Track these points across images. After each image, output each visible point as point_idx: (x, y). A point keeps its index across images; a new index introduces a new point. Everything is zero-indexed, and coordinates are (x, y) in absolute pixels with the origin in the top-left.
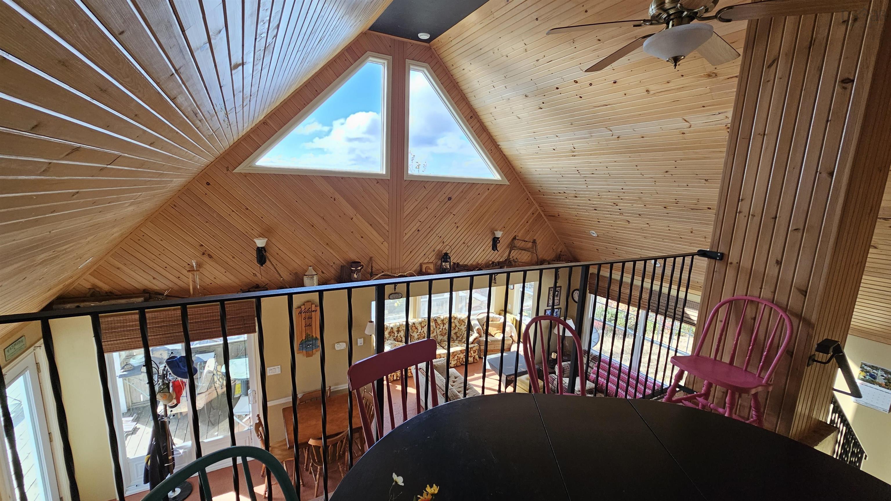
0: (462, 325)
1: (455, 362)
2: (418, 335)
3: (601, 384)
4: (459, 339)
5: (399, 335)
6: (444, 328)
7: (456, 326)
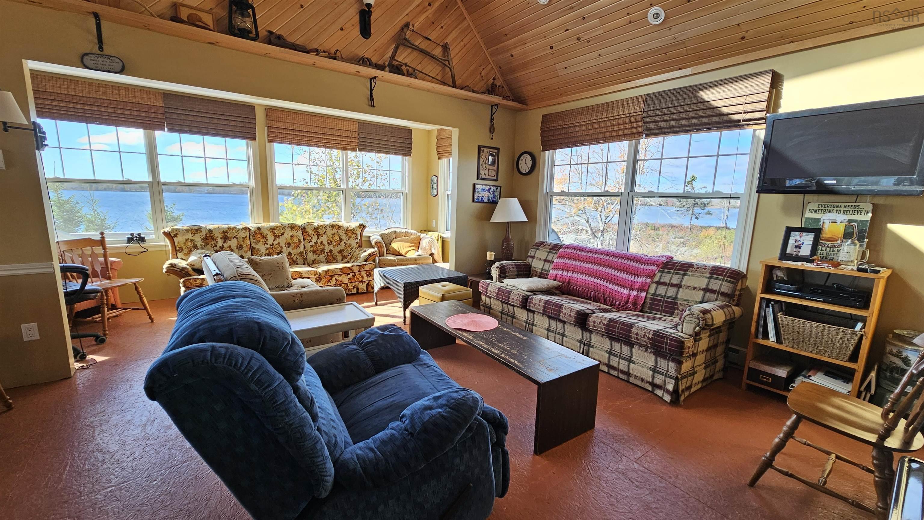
0: (351, 239)
2: (267, 248)
3: (567, 281)
4: (346, 260)
5: (226, 245)
6: (319, 241)
7: (341, 240)
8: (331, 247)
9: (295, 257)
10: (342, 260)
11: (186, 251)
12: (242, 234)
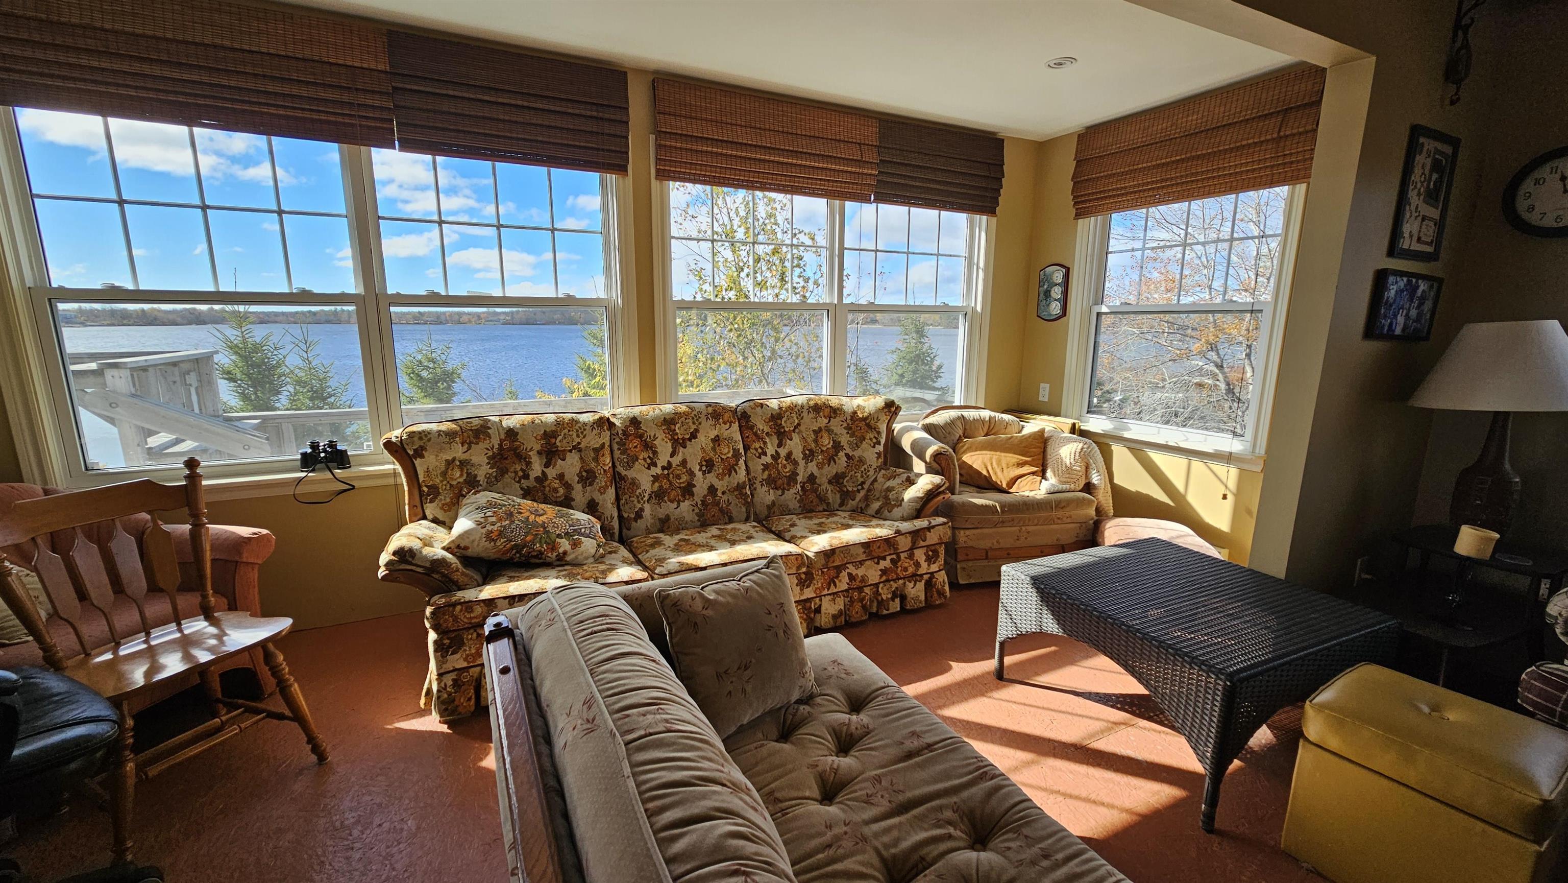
0: (864, 445)
1: (840, 604)
2: (656, 478)
4: (852, 504)
5: (551, 473)
6: (783, 452)
7: (837, 446)
8: (813, 467)
9: (725, 498)
10: (841, 505)
11: (446, 497)
12: (593, 440)
